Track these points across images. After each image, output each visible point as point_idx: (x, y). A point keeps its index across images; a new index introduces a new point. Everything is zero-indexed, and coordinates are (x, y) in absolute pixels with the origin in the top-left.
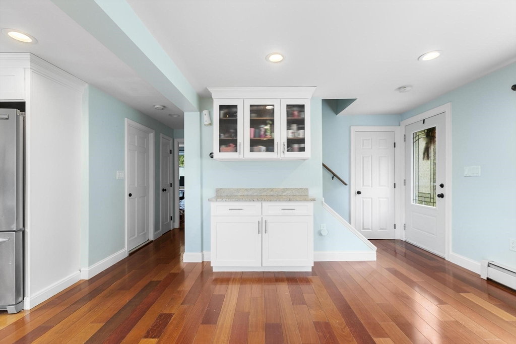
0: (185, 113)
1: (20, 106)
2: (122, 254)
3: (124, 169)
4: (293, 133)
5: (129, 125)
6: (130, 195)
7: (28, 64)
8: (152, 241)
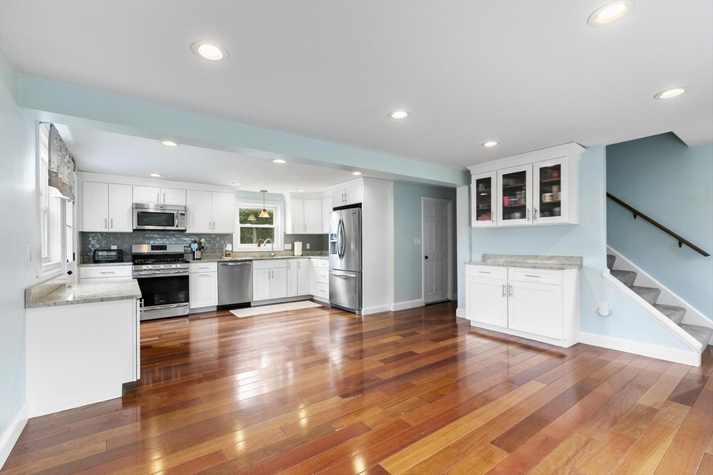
0: (457, 189)
1: (359, 205)
2: (420, 302)
3: (421, 237)
4: (552, 196)
5: (425, 202)
6: (426, 257)
7: (362, 182)
8: (450, 301)
